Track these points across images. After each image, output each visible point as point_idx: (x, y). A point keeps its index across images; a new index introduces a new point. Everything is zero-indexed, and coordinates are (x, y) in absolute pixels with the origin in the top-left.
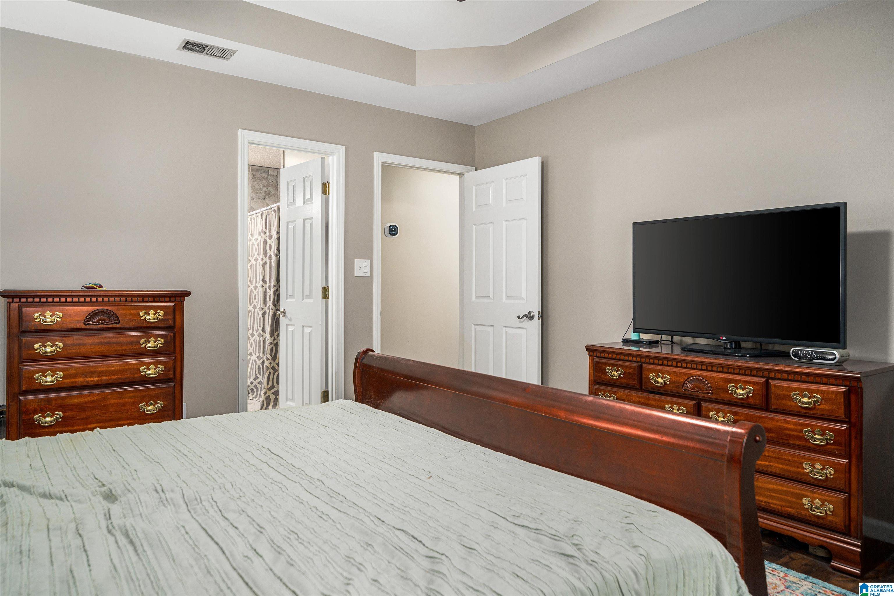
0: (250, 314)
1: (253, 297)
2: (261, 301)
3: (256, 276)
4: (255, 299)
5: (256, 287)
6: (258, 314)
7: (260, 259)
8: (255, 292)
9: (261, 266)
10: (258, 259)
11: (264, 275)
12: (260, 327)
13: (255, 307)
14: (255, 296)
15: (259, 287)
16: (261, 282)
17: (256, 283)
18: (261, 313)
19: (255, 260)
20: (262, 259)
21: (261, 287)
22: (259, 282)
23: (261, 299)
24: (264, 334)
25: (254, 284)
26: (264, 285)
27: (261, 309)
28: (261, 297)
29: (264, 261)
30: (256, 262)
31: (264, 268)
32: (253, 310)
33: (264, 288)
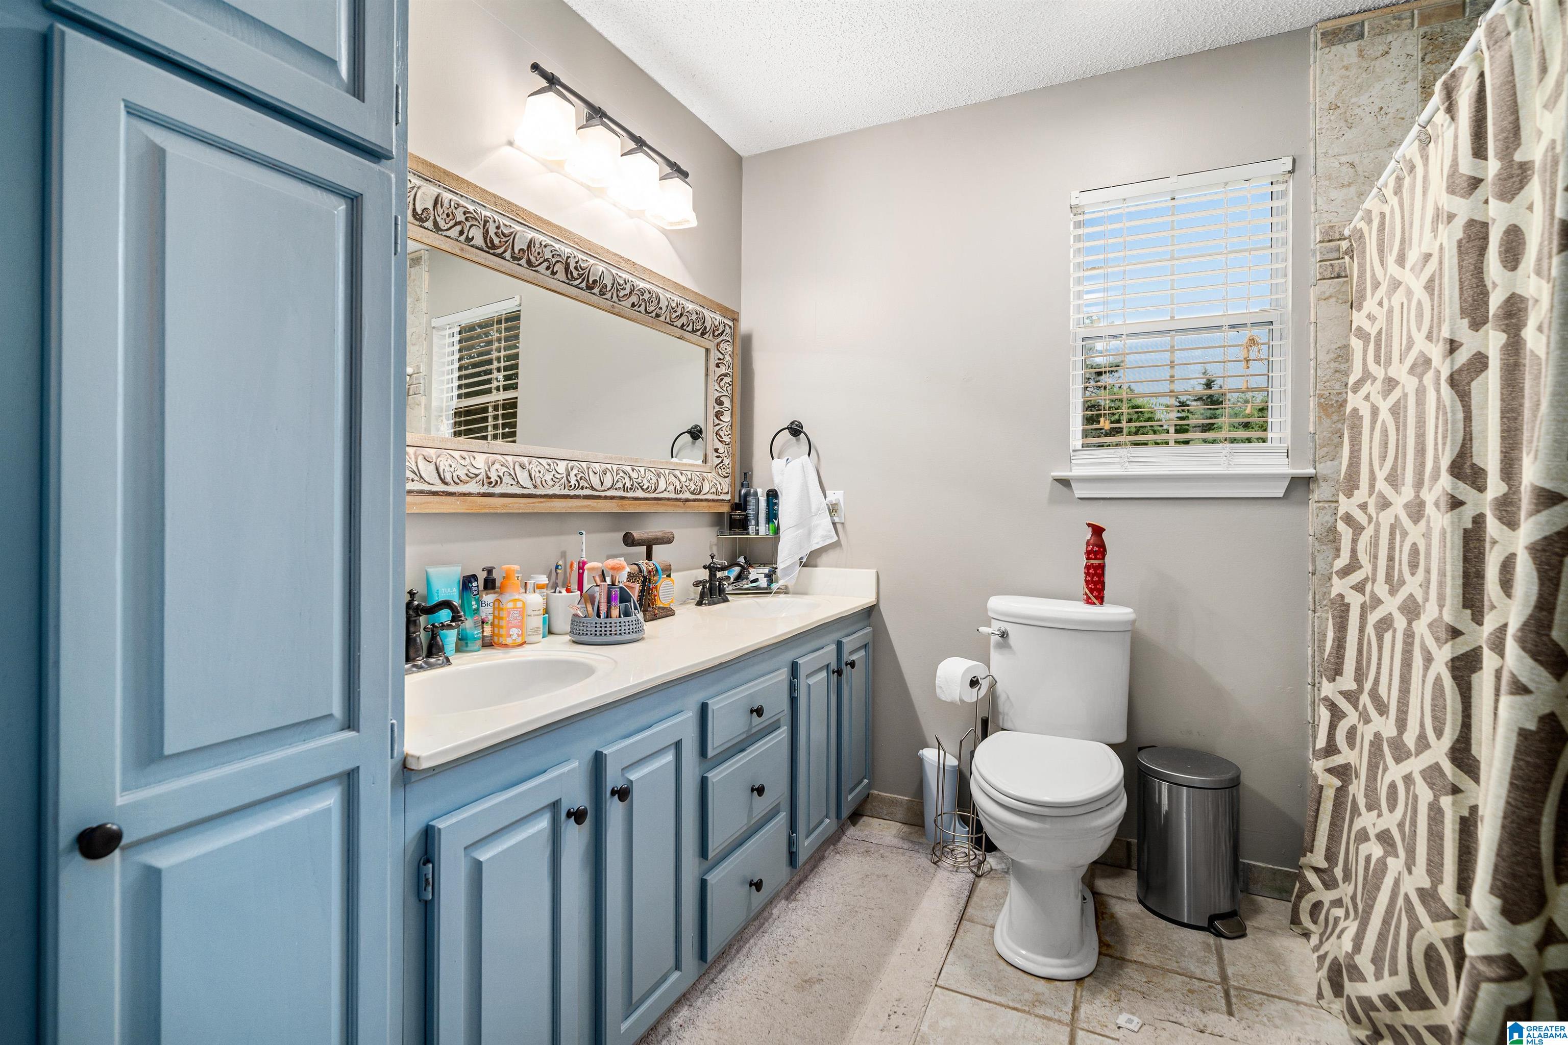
0: (1388, 636)
1: (1403, 556)
2: (1441, 584)
3: (1421, 451)
4: (1414, 566)
5: (1417, 511)
6: (1428, 659)
7: (1436, 352)
8: (1415, 533)
9: (1445, 389)
10: (1428, 362)
11: (1468, 438)
12: (1439, 734)
13: (1411, 610)
14: (1415, 551)
15: (1430, 509)
16: (1446, 481)
17: (1419, 484)
18: (1443, 654)
19: (1412, 370)
20: (1453, 346)
21: (1443, 505)
22: (1436, 477)
23: (1442, 573)
24: (1465, 782)
25: (1408, 493)
26: (1465, 491)
27: (1443, 635)
28: (1443, 560)
29: (1463, 356)
30: (1421, 378)
31: (1464, 396)
32: (1400, 623)
33: (1468, 513)
